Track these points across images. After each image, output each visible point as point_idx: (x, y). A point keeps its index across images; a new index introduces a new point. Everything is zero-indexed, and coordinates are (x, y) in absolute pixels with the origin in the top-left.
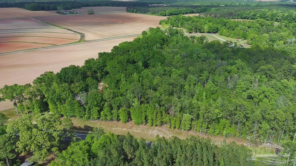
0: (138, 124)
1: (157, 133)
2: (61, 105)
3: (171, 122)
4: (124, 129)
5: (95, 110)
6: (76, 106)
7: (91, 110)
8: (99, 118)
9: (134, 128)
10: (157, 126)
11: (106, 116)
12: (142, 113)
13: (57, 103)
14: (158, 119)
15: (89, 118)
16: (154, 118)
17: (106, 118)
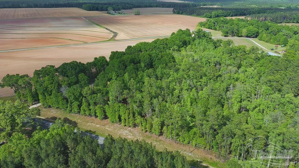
0: (113, 122)
1: (127, 133)
2: (49, 97)
3: (142, 124)
4: (97, 126)
5: (76, 104)
6: (60, 98)
7: (73, 104)
8: (79, 112)
9: (107, 126)
10: (130, 127)
11: (84, 111)
12: (116, 112)
13: (46, 94)
14: (130, 120)
15: (71, 111)
16: (127, 119)
17: (85, 113)
